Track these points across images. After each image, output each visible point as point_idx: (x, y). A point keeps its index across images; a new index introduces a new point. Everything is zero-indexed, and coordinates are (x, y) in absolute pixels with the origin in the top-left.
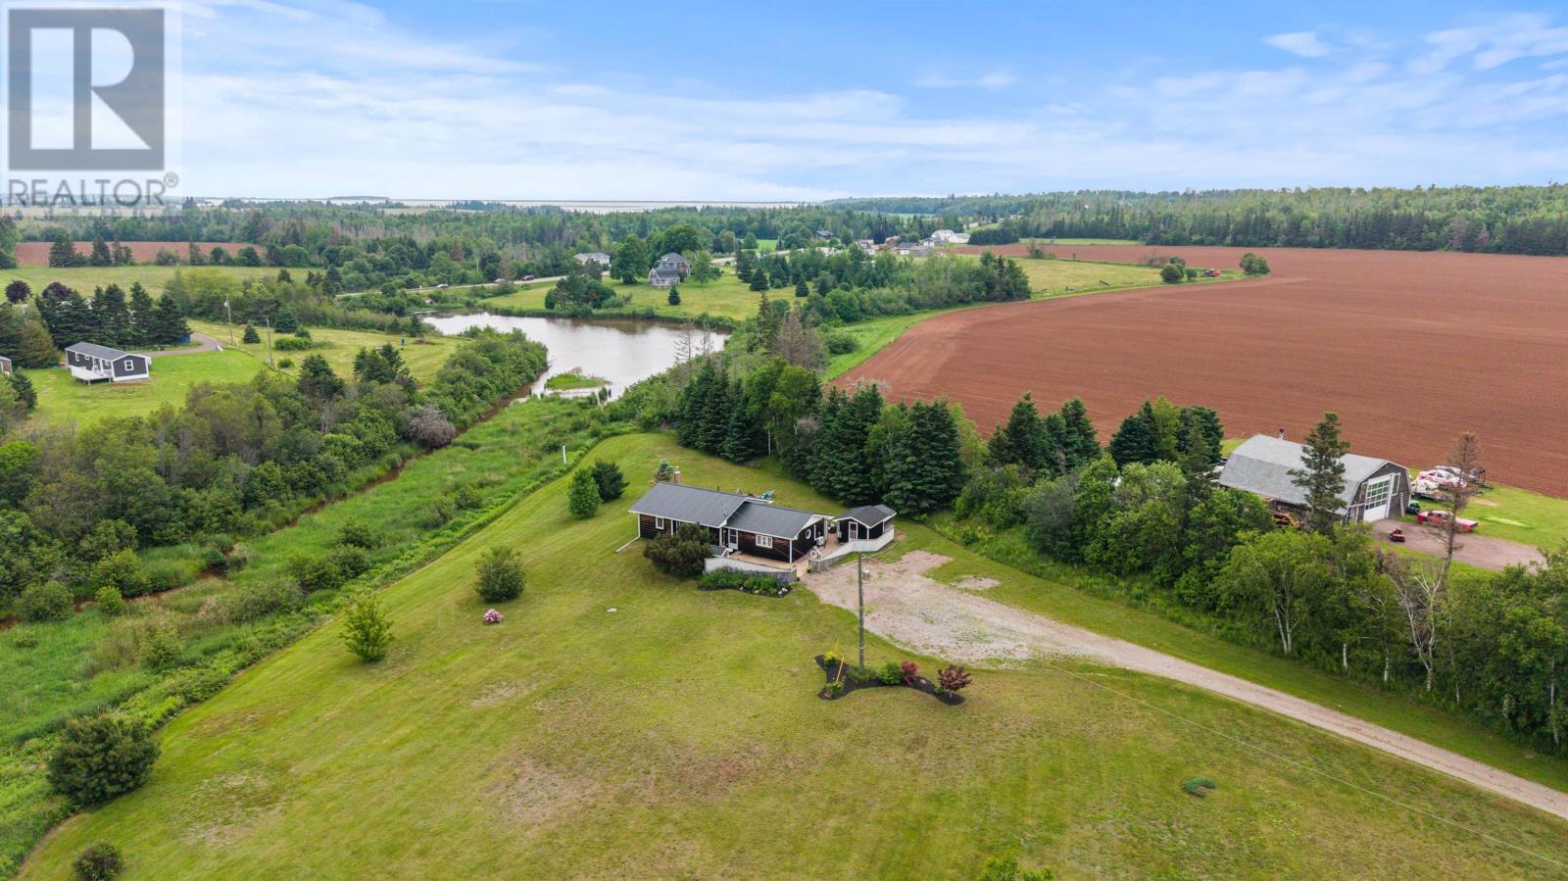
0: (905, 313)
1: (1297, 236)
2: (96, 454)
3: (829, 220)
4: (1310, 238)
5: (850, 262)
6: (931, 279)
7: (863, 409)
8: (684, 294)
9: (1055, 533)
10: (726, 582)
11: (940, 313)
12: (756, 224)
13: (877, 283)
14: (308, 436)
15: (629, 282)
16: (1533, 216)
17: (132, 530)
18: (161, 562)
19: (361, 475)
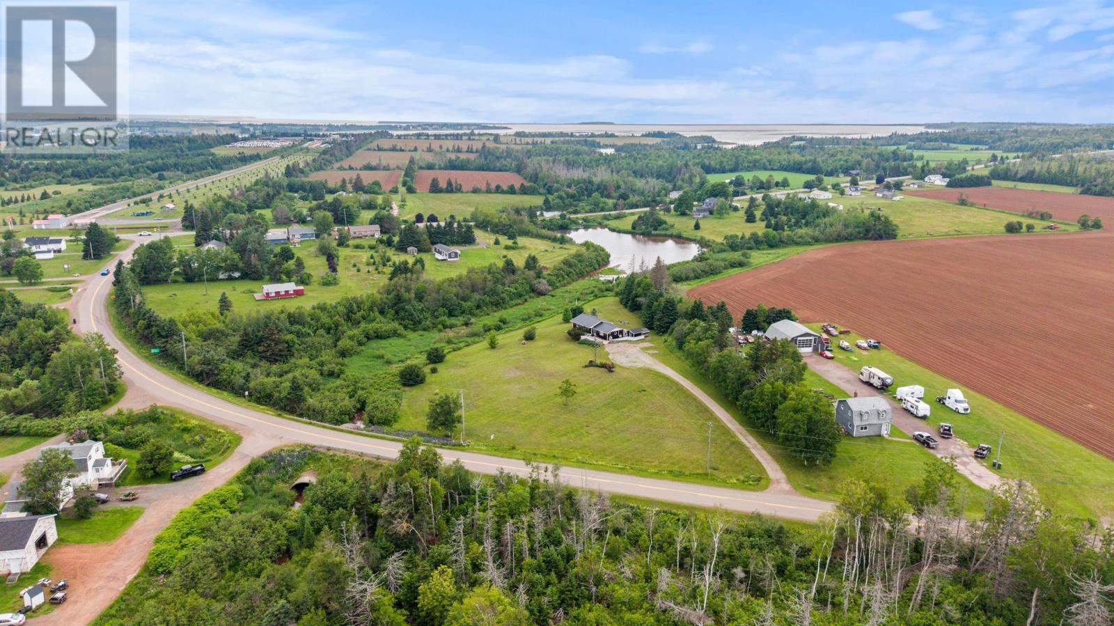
2: (440, 289)
8: (704, 223)
10: (586, 343)
11: (830, 245)
14: (500, 287)
15: (681, 214)
17: (447, 311)
18: (453, 321)
19: (513, 302)
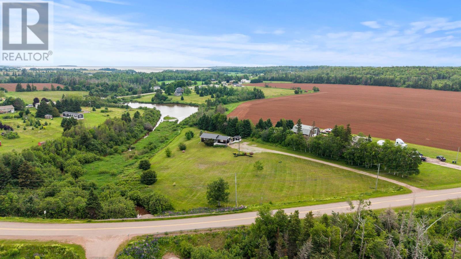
0: (237, 102)
1: (328, 81)
3: (214, 76)
4: (332, 81)
5: (223, 89)
6: (242, 94)
7: (235, 121)
8: (185, 98)
9: (265, 138)
10: (217, 146)
11: (245, 102)
12: (194, 77)
13: (231, 95)
15: (170, 94)
16: (382, 76)
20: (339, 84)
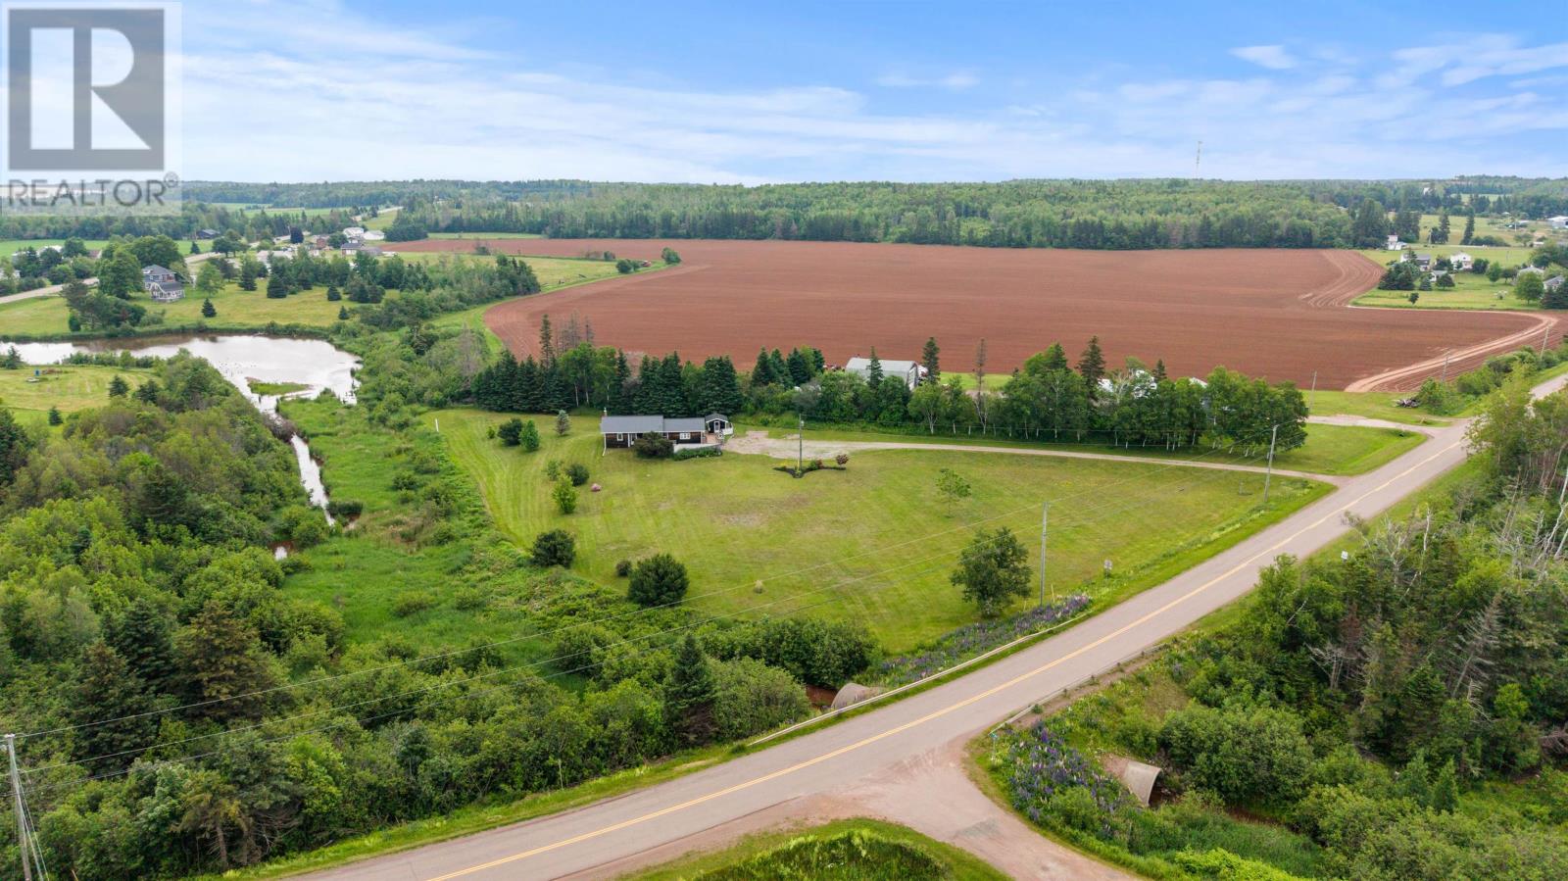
4: (680, 231)
7: (672, 366)
15: (124, 298)
20: (705, 237)
